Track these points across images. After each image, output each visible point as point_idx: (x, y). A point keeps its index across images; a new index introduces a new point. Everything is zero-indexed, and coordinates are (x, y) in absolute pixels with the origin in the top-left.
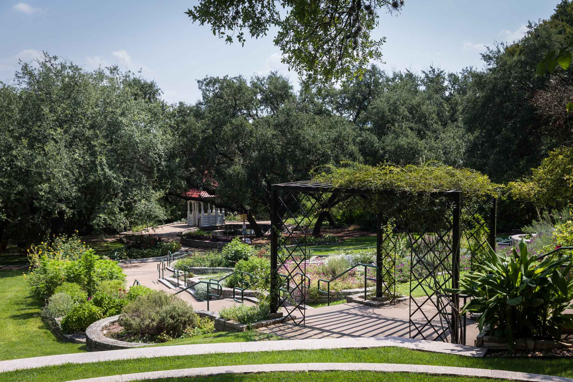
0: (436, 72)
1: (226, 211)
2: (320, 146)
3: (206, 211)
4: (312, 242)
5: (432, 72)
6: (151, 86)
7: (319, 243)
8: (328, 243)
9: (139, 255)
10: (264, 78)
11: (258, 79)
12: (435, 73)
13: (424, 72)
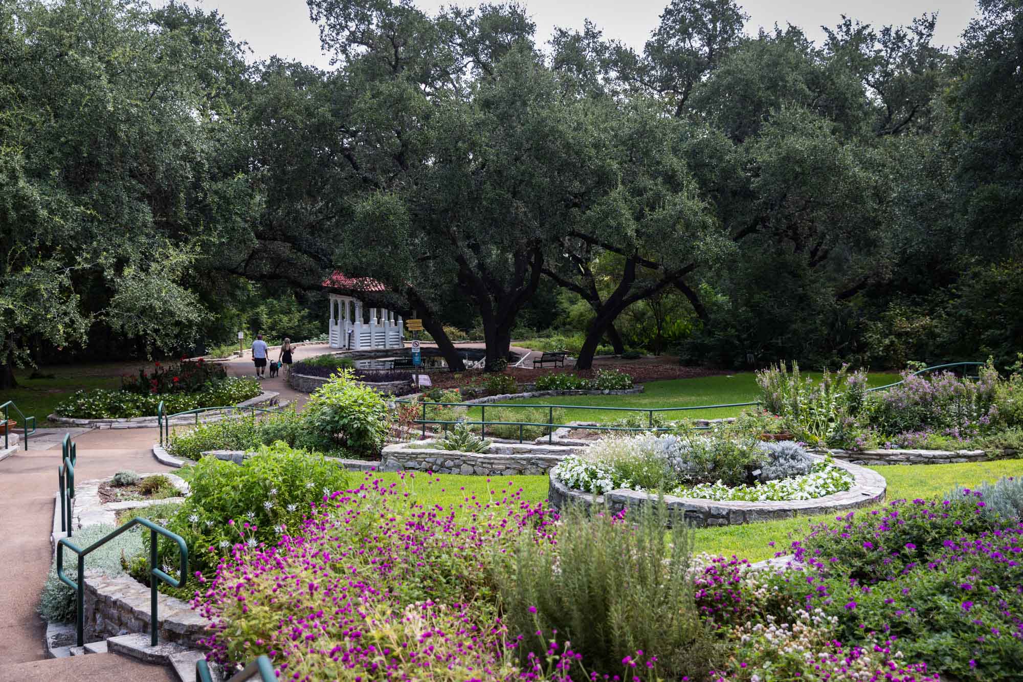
0: (854, 28)
1: (404, 321)
2: (593, 152)
3: (367, 321)
4: (569, 388)
5: (844, 29)
6: (212, 22)
7: (587, 390)
8: (607, 391)
9: (138, 408)
10: (471, 11)
11: (458, 13)
12: (852, 28)
13: (826, 29)
